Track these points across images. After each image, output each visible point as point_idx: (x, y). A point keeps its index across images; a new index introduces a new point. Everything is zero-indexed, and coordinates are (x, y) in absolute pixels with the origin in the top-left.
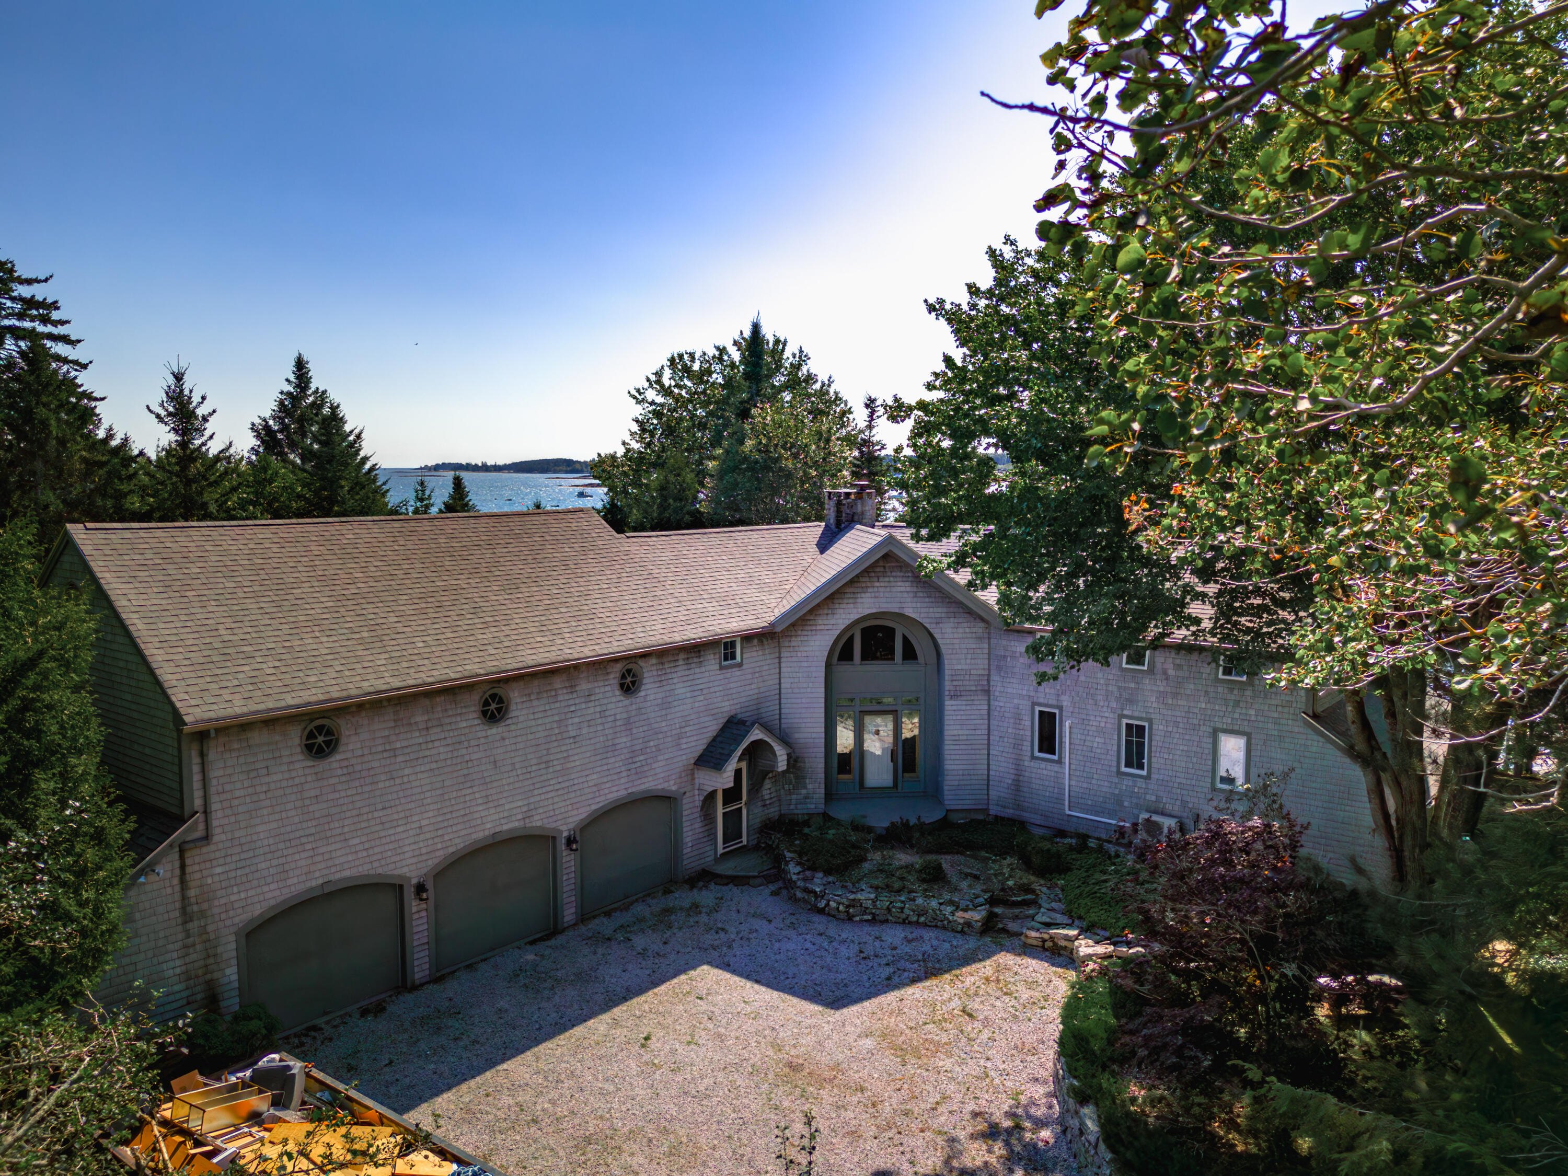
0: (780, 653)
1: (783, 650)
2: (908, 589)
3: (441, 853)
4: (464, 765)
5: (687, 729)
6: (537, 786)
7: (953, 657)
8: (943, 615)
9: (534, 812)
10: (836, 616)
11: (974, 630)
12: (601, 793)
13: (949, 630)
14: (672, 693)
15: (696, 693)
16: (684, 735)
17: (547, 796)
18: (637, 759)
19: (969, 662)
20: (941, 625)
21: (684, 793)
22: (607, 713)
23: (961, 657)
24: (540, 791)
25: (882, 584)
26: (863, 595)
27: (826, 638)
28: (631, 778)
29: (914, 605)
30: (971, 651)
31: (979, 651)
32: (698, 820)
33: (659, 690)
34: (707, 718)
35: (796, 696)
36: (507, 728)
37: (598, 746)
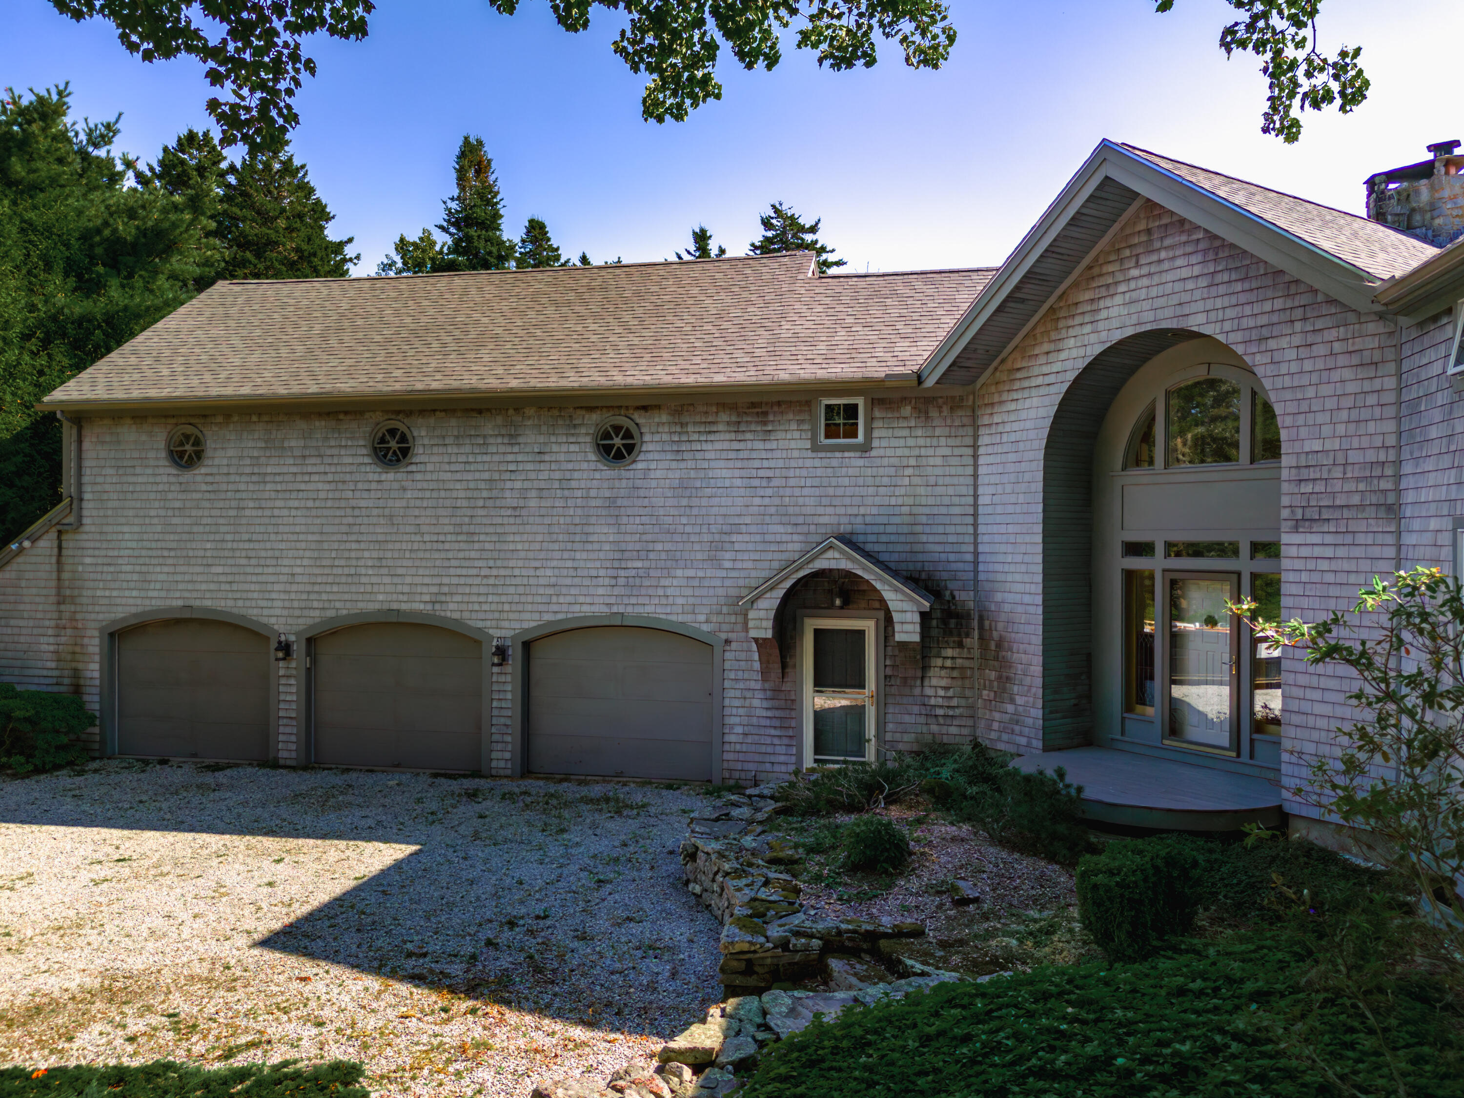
0: (976, 437)
1: (982, 431)
2: (1197, 270)
3: (317, 613)
4: (349, 512)
5: (734, 538)
6: (454, 563)
7: (1301, 419)
8: (1275, 318)
9: (448, 598)
10: (1063, 355)
11: (1359, 344)
12: (561, 599)
13: (1292, 354)
14: (702, 474)
15: (756, 483)
16: (727, 546)
17: (470, 581)
18: (630, 564)
19: (1341, 429)
20: (1272, 344)
21: (728, 642)
22: (574, 484)
23: (1321, 418)
24: (459, 571)
25: (1145, 270)
26: (1108, 302)
27: (1047, 401)
28: (616, 591)
29: (1209, 304)
30: (1348, 402)
31: (1372, 400)
32: (760, 695)
33: (674, 465)
34: (780, 528)
35: (999, 519)
36: (410, 477)
37: (556, 529)
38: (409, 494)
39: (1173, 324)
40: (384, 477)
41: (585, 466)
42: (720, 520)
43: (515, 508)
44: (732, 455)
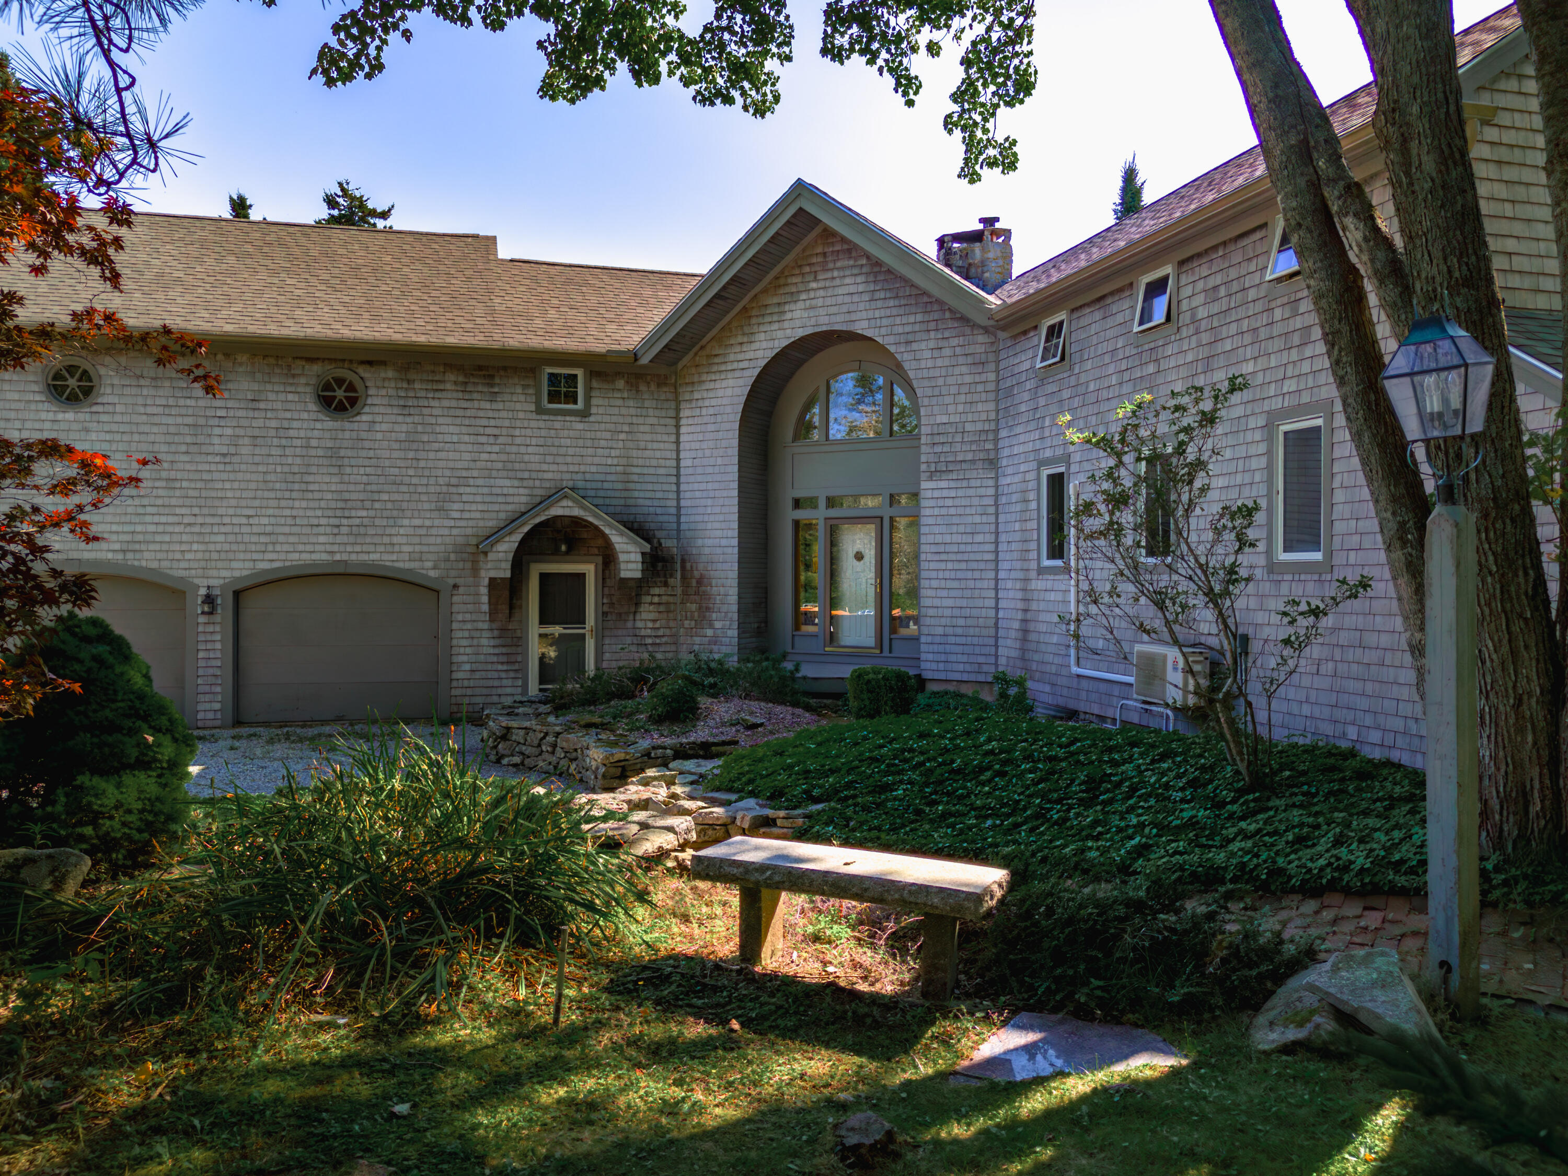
0: (678, 410)
1: (683, 405)
5: (461, 490)
6: (149, 510)
7: (934, 401)
8: (917, 327)
9: (143, 547)
10: (755, 346)
11: (971, 349)
12: (278, 548)
13: (927, 354)
14: (429, 429)
15: (483, 439)
16: (456, 498)
17: (170, 529)
18: (353, 513)
19: (960, 408)
20: (915, 346)
21: (455, 586)
22: (292, 433)
23: (948, 400)
24: (156, 519)
25: (821, 284)
26: (792, 307)
27: (741, 382)
28: (339, 539)
29: (870, 314)
30: (965, 389)
31: (980, 388)
32: (486, 634)
33: (400, 419)
34: (507, 482)
35: (699, 478)
36: (95, 417)
37: (272, 477)
38: (94, 436)
39: (844, 328)
40: (60, 416)
41: (305, 415)
42: (448, 473)
43: (224, 455)
44: (460, 413)
